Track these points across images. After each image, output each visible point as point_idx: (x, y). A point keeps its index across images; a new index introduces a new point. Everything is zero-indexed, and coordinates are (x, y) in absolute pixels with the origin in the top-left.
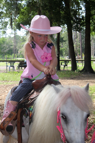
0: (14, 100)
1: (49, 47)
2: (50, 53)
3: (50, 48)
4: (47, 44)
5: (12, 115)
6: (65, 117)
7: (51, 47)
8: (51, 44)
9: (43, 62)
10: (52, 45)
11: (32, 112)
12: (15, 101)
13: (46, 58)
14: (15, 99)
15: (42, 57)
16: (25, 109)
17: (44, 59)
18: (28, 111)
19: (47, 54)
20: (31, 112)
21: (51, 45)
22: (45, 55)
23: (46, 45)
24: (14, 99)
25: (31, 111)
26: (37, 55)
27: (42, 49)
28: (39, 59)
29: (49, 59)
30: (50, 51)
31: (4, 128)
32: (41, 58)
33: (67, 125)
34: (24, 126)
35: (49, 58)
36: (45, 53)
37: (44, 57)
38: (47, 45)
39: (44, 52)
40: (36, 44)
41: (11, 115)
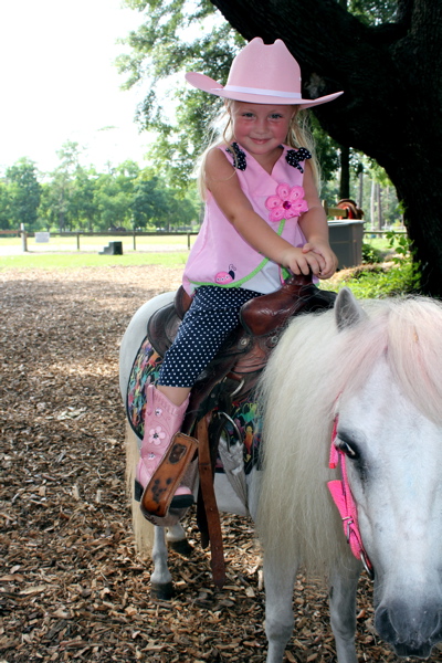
0: (177, 383)
1: (295, 166)
2: (299, 187)
3: (300, 168)
4: (285, 153)
5: (182, 451)
6: (353, 453)
7: (302, 164)
8: (300, 151)
9: (275, 220)
10: (304, 157)
11: (253, 428)
12: (180, 385)
13: (286, 205)
14: (180, 379)
15: (271, 204)
16: (222, 416)
17: (277, 210)
18: (238, 421)
19: (290, 191)
20: (249, 428)
21: (301, 155)
22: (282, 195)
23: (283, 159)
24: (174, 379)
25: (250, 424)
26: (250, 193)
27: (270, 174)
28: (262, 211)
29: (297, 209)
30: (299, 179)
31: (159, 508)
32: (266, 205)
33: (364, 488)
34: (221, 470)
35: (297, 204)
36: (280, 184)
37: (278, 201)
38: (287, 158)
39: (277, 181)
40: (246, 153)
41: (178, 450)
